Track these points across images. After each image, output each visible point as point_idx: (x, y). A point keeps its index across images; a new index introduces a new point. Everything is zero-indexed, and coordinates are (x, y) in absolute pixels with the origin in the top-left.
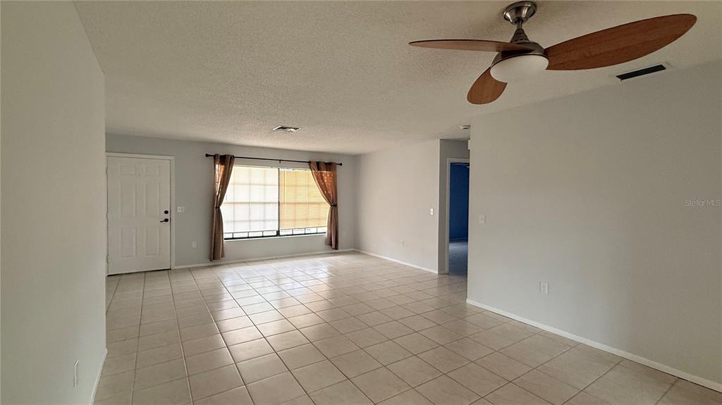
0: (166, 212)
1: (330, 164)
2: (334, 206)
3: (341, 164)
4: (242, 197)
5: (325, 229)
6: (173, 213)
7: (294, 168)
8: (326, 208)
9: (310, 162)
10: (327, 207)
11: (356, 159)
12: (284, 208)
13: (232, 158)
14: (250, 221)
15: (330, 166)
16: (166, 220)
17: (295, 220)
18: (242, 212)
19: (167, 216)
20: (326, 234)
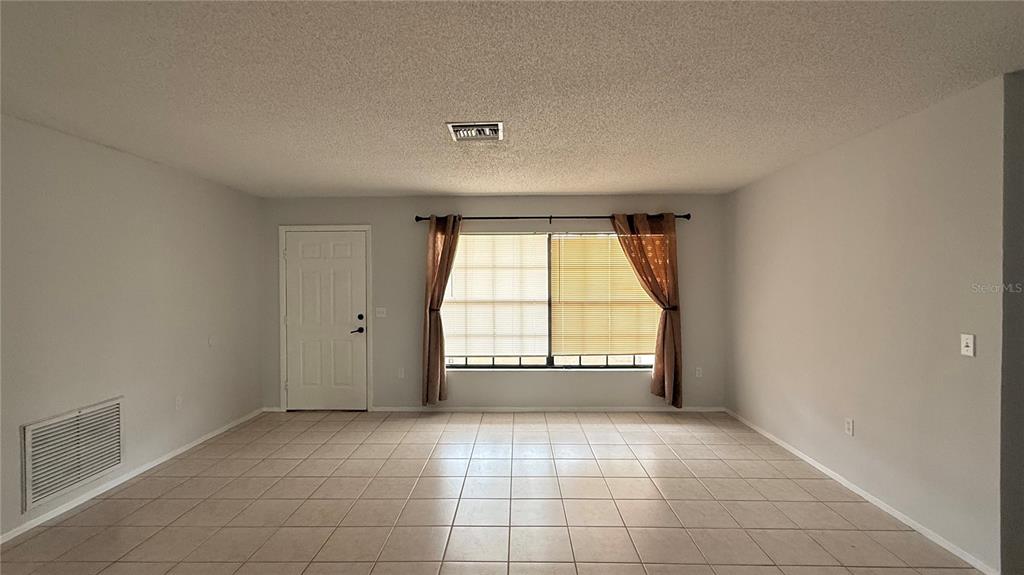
0: (361, 317)
1: (661, 217)
2: (672, 309)
3: (688, 217)
4: (479, 292)
5: (650, 360)
6: (370, 318)
7: (581, 232)
8: (653, 315)
9: (612, 218)
10: (656, 312)
11: (726, 202)
12: (560, 313)
13: (457, 219)
14: (494, 336)
15: (659, 222)
16: (361, 330)
17: (583, 337)
18: (480, 319)
19: (362, 324)
20: (653, 370)
